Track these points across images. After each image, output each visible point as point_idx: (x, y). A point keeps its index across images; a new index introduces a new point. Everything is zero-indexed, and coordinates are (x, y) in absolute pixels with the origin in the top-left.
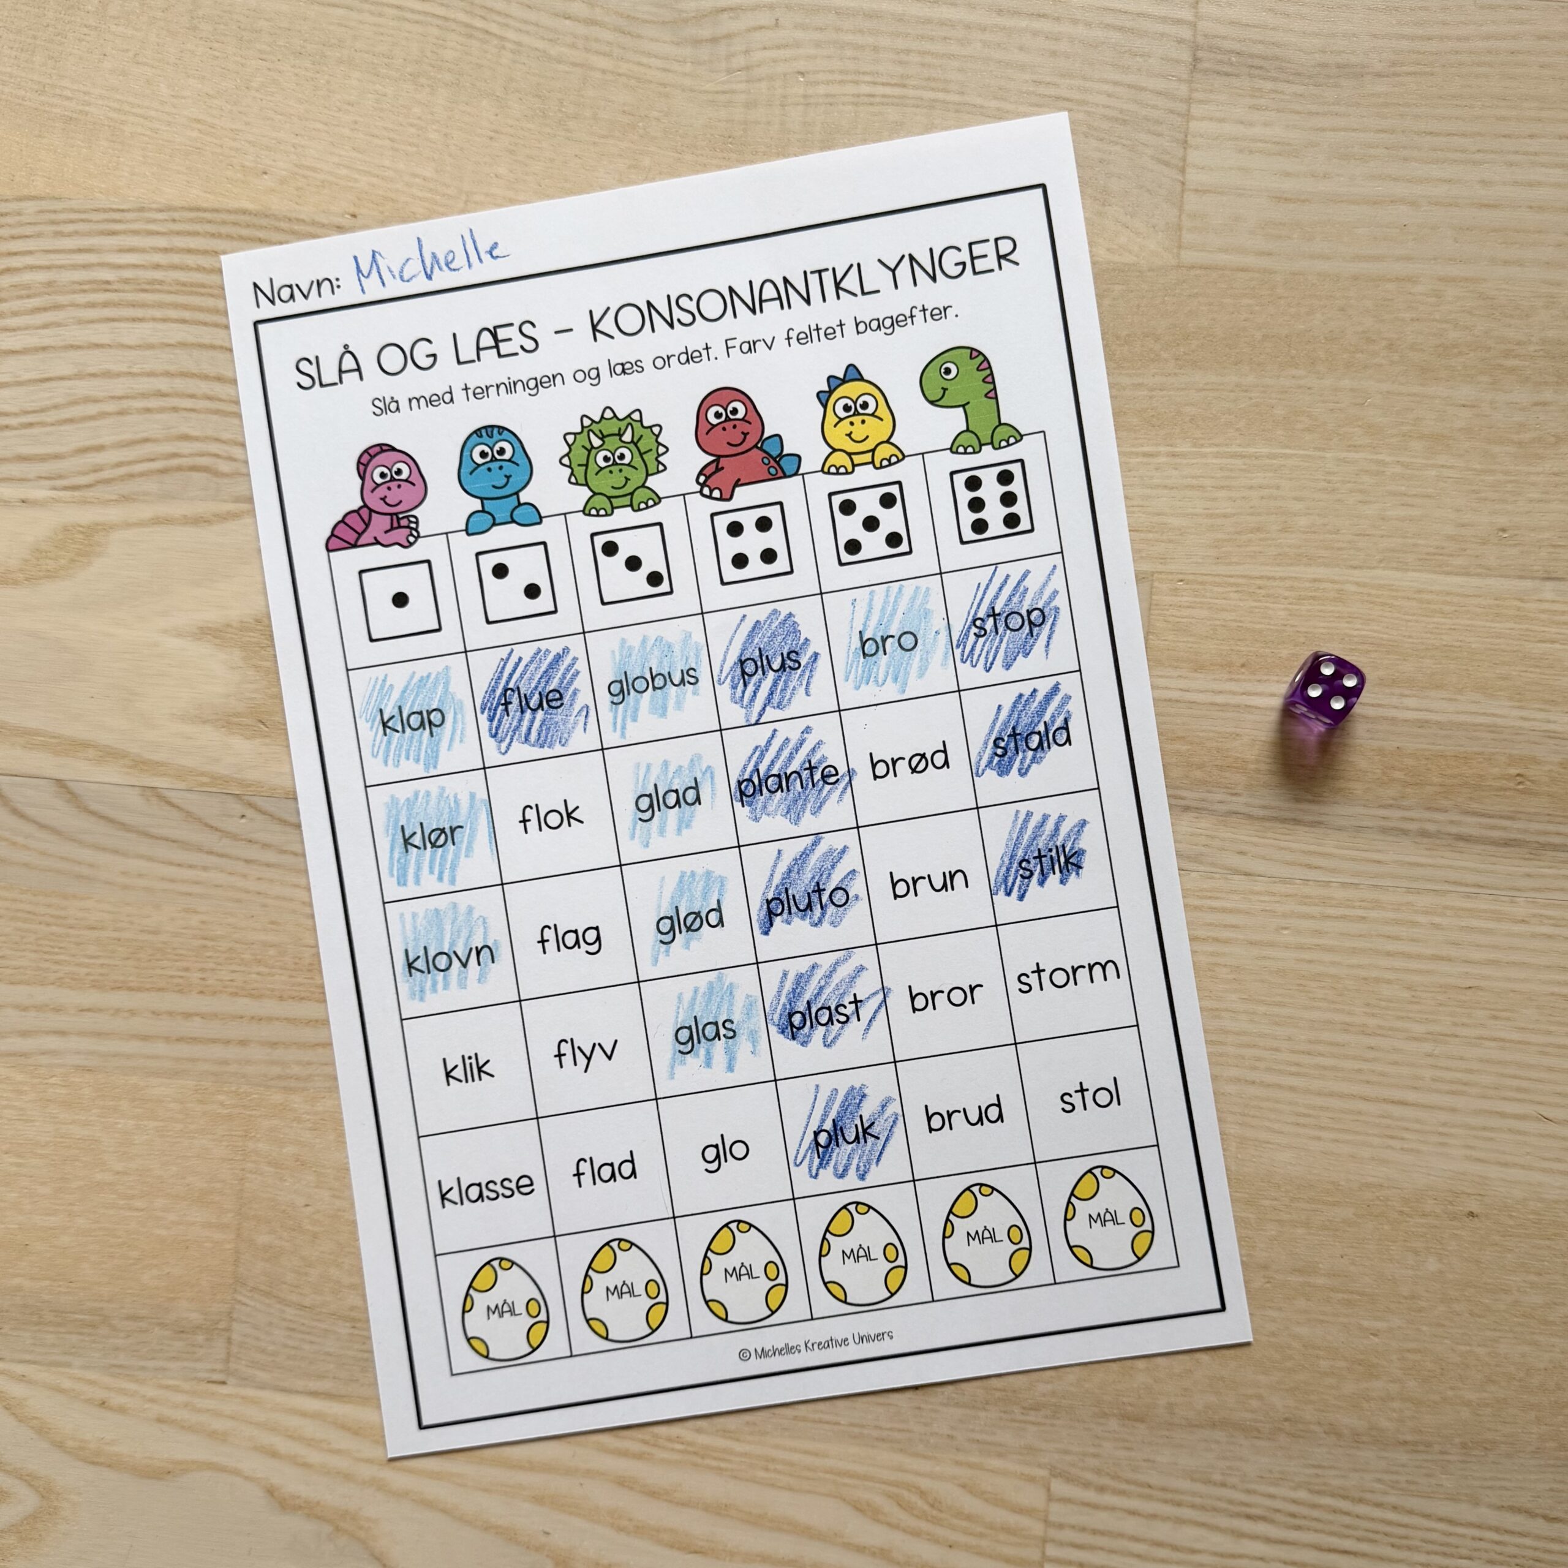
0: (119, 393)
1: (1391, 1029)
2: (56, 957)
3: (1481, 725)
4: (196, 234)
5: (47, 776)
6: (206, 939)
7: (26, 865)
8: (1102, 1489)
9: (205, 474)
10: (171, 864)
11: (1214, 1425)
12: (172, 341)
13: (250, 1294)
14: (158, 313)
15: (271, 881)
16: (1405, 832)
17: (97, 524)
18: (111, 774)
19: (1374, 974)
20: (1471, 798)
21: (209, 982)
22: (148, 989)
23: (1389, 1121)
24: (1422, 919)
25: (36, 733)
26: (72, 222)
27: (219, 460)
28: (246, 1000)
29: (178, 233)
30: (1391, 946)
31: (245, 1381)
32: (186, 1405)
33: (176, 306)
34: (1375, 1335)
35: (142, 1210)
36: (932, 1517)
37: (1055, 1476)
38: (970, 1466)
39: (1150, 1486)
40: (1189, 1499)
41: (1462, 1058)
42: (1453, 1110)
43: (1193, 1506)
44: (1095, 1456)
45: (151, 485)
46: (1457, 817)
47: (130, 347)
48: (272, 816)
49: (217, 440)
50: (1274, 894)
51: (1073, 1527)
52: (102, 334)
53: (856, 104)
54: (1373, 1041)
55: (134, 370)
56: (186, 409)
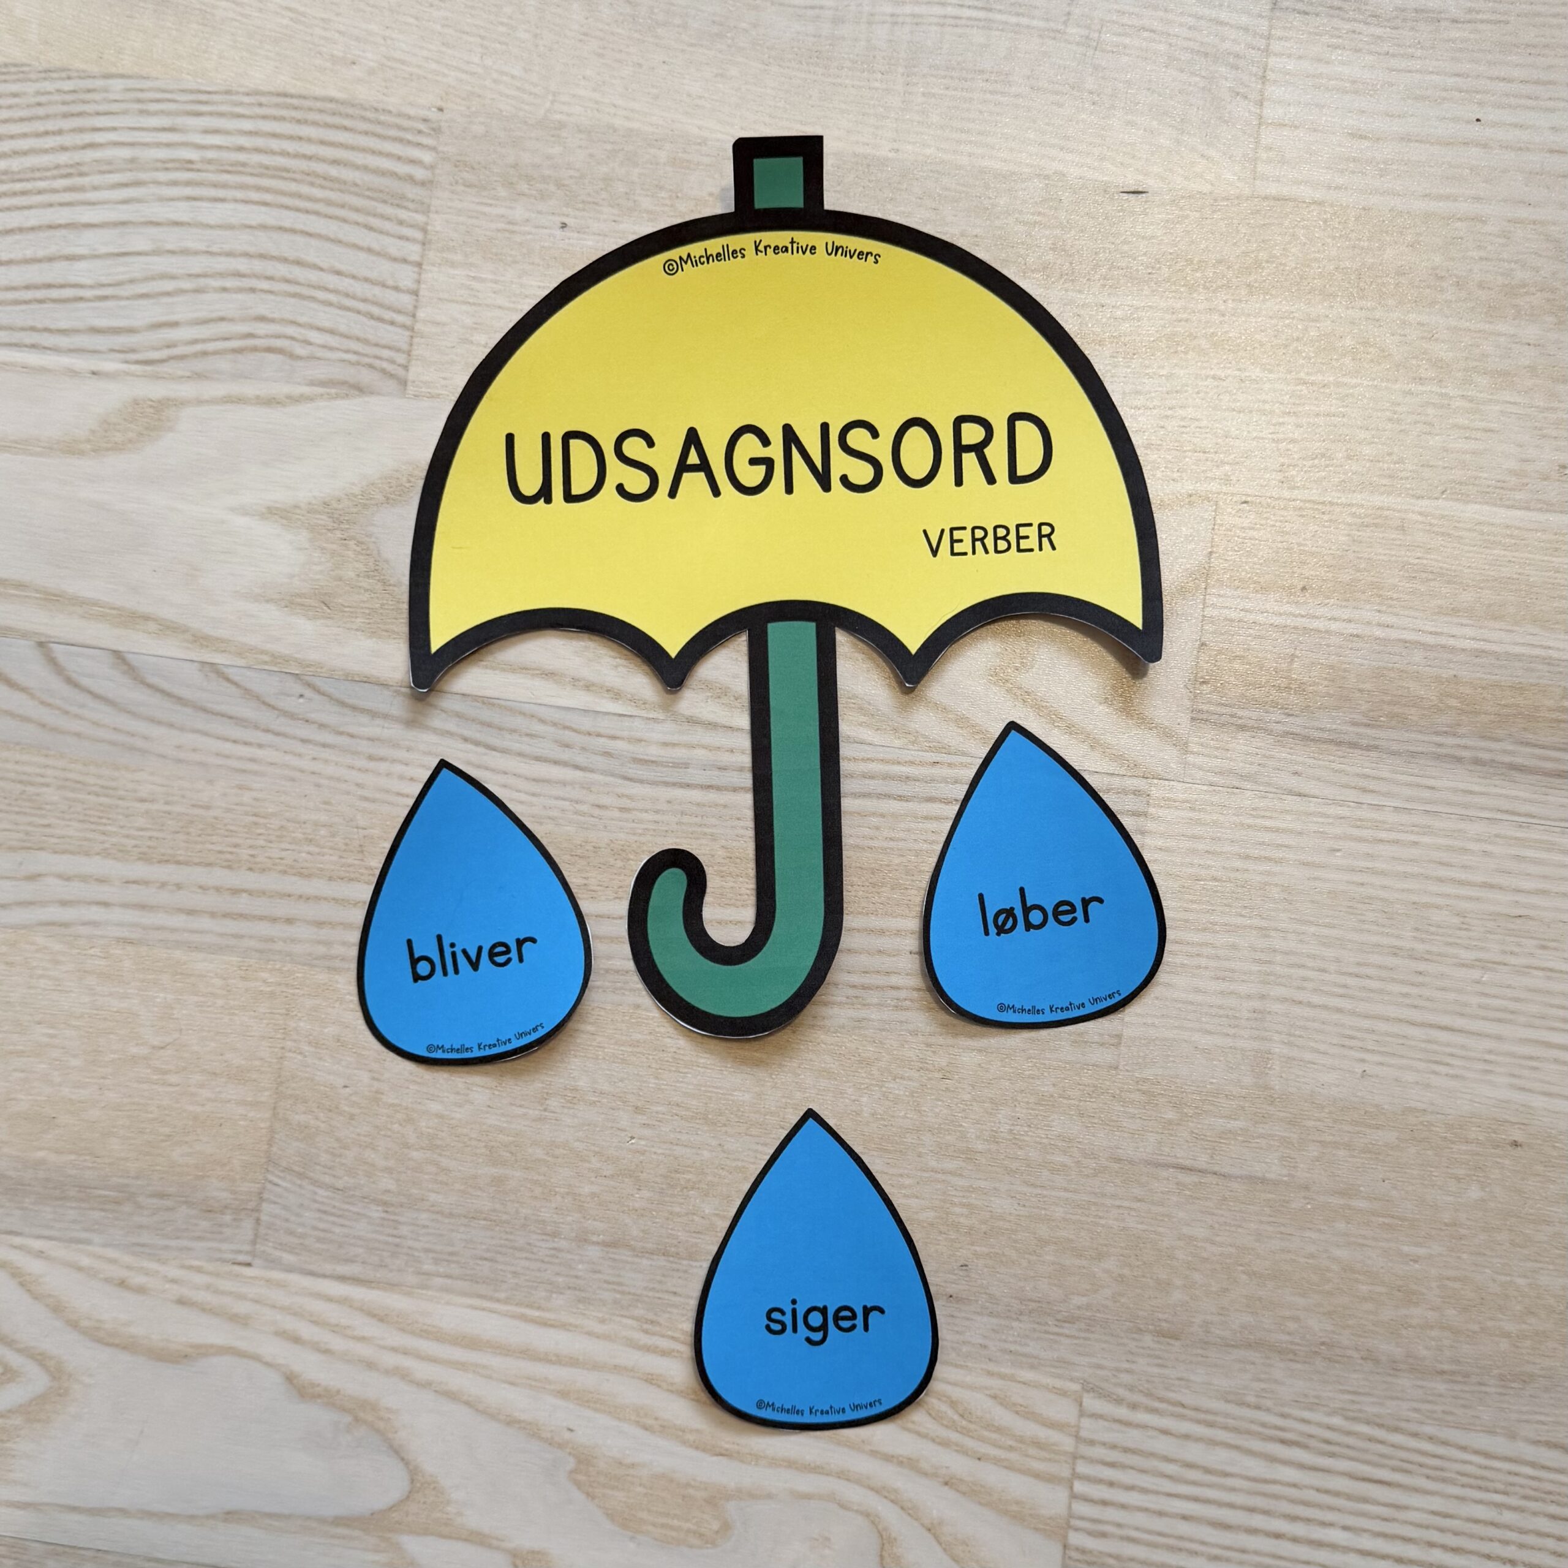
0: (196, 270)
1: (1439, 955)
2: (101, 828)
3: (1537, 657)
4: (282, 119)
5: (103, 646)
6: (255, 815)
7: (78, 735)
8: (1134, 1406)
9: (280, 357)
10: (226, 740)
11: (1249, 1346)
12: (254, 223)
13: (282, 1175)
14: (239, 194)
15: (326, 761)
16: (1459, 760)
17: (168, 400)
18: (170, 648)
19: (1425, 899)
20: (1525, 729)
21: (258, 860)
22: (196, 864)
23: (1435, 1047)
24: (1472, 846)
25: (95, 603)
26: (158, 101)
27: (293, 343)
28: (294, 879)
29: (264, 117)
30: (1443, 872)
31: (273, 1263)
32: (208, 1287)
33: (258, 188)
34: (1415, 1261)
35: (178, 1085)
36: (963, 1428)
37: (1088, 1391)
38: (1002, 1377)
39: (1183, 1406)
40: (1219, 1419)
41: (1509, 987)
42: (1499, 1038)
43: (1225, 1428)
44: (1127, 1371)
45: (224, 364)
46: (1510, 747)
47: (211, 227)
48: (330, 697)
49: (293, 323)
50: (1328, 817)
51: (1104, 1444)
52: (181, 212)
53: (942, 25)
54: (1422, 966)
55: (214, 249)
56: (262, 291)
